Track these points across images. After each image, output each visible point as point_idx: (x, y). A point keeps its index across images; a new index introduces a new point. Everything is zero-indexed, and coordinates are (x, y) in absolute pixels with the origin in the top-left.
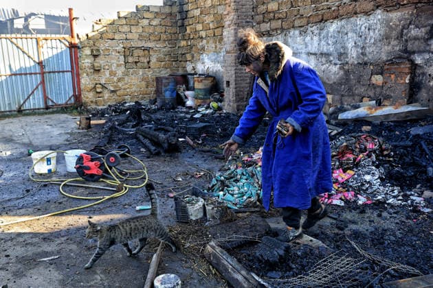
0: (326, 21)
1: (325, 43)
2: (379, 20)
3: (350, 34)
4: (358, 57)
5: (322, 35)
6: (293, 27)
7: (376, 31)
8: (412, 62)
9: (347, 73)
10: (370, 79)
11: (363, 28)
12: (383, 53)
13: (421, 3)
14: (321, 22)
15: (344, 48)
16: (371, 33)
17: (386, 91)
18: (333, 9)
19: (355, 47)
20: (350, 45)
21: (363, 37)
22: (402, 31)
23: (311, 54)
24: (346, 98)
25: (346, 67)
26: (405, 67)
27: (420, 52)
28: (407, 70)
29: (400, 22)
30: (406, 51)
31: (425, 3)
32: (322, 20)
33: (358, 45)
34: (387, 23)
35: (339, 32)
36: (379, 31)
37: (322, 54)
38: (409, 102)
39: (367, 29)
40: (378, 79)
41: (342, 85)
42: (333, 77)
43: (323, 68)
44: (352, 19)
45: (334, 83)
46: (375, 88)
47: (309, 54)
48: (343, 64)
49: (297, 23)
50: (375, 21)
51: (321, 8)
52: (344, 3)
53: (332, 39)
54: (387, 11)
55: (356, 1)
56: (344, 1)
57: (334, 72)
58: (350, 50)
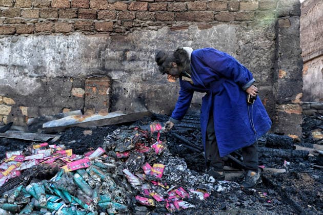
0: (20, 34)
1: (18, 55)
2: (78, 41)
3: (47, 50)
4: (57, 71)
5: (15, 47)
7: (75, 50)
8: (110, 77)
9: (45, 85)
10: (70, 92)
11: (62, 46)
12: (83, 69)
13: (114, 32)
14: (13, 34)
15: (41, 61)
16: (71, 51)
17: (88, 101)
18: (28, 24)
19: (54, 62)
20: (48, 59)
21: (62, 53)
22: (100, 52)
24: (44, 110)
25: (44, 80)
26: (105, 82)
27: (116, 70)
28: (107, 84)
29: (98, 44)
30: (103, 68)
31: (118, 33)
32: (15, 32)
33: (57, 60)
34: (86, 43)
35: (35, 46)
36: (78, 50)
37: (14, 66)
38: (110, 111)
39: (66, 47)
40: (78, 92)
41: (39, 97)
42: (28, 89)
43: (16, 80)
44: (50, 36)
45: (30, 95)
46: (75, 100)
48: (40, 77)
50: (74, 41)
51: (14, 21)
52: (41, 21)
53: (27, 52)
54: (85, 35)
55: (53, 21)
56: (41, 19)
57: (29, 84)
58: (48, 64)
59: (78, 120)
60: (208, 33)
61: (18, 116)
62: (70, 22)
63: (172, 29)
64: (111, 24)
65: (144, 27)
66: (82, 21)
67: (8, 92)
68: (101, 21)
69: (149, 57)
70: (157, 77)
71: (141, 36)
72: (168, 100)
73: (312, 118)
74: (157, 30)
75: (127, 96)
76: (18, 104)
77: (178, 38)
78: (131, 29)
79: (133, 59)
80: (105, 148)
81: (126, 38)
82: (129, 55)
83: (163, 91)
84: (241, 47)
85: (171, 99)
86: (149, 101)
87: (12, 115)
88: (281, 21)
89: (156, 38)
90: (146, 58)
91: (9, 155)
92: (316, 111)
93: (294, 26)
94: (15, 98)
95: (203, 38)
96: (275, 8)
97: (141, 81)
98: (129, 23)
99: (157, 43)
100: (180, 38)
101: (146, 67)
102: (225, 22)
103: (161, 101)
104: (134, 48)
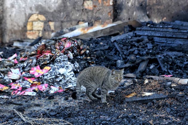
10: (83, 5)
17: (96, 13)
24: (65, 24)
40: (89, 4)
41: (61, 12)
42: (53, 6)
45: (55, 11)
46: (87, 12)
61: (48, 31)
67: (40, 10)
75: (130, 4)
76: (48, 19)
86: (151, 8)
87: (44, 30)
94: (45, 15)
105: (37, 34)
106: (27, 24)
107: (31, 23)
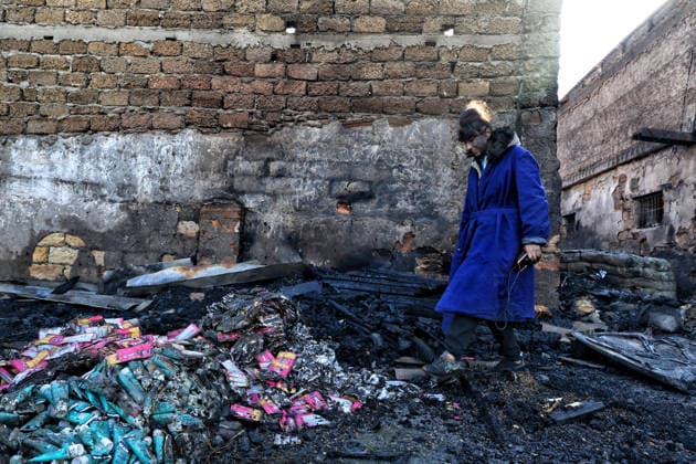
0: (96, 132)
1: (92, 166)
2: (190, 143)
3: (139, 157)
4: (155, 193)
5: (87, 153)
6: (24, 133)
7: (186, 158)
8: (241, 205)
9: (134, 216)
10: (176, 227)
11: (164, 151)
12: (198, 190)
13: (250, 129)
14: (85, 131)
15: (130, 177)
16: (178, 160)
17: (205, 243)
18: (110, 115)
19: (150, 177)
20: (140, 173)
21: (164, 164)
22: (226, 162)
23: (62, 181)
24: (132, 256)
25: (133, 207)
26: (233, 211)
27: (252, 193)
28: (236, 216)
29: (222, 150)
30: (231, 189)
31: (256, 130)
32: (89, 129)
33: (155, 175)
34: (203, 148)
35: (120, 152)
36: (189, 159)
37: (85, 184)
38: (240, 260)
39: (171, 153)
40: (189, 228)
41: (123, 236)
42: (106, 222)
43: (87, 206)
44: (144, 135)
45: (109, 231)
46: (184, 241)
47: (57, 181)
48: (127, 202)
49: (32, 127)
50: (184, 144)
51: (87, 110)
52: (132, 111)
53: (107, 162)
54: (203, 133)
55: (151, 110)
56: (131, 108)
57: (109, 214)
58: (140, 181)
59: (184, 274)
60: (405, 133)
61: (87, 266)
62: (178, 112)
63: (346, 125)
64: (245, 116)
65: (299, 121)
66: (199, 112)
67: (74, 226)
68: (230, 111)
69: (307, 171)
70: (320, 204)
71: (295, 136)
72: (336, 243)
73: (582, 277)
74: (320, 127)
75: (268, 235)
76: (89, 246)
77: (357, 141)
78: (279, 125)
79: (280, 175)
80: (201, 326)
81: (269, 139)
82: (274, 167)
83: (329, 228)
84: (460, 158)
85: (343, 241)
86: (305, 244)
87: (79, 264)
88: (525, 114)
89: (320, 140)
90: (302, 174)
91: (42, 334)
92: (588, 265)
93: (548, 123)
94: (85, 237)
95: (397, 140)
96: (517, 93)
97: (293, 210)
98: (276, 114)
99: (319, 147)
100: (358, 140)
101: (301, 189)
102: (433, 115)
103: (325, 245)
104: (282, 156)
105: (59, 270)
106: (33, 251)
107: (44, 249)
